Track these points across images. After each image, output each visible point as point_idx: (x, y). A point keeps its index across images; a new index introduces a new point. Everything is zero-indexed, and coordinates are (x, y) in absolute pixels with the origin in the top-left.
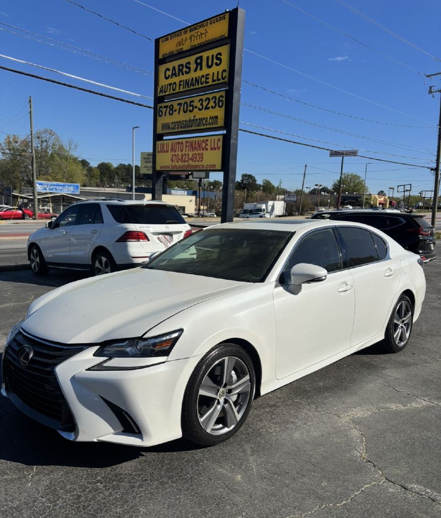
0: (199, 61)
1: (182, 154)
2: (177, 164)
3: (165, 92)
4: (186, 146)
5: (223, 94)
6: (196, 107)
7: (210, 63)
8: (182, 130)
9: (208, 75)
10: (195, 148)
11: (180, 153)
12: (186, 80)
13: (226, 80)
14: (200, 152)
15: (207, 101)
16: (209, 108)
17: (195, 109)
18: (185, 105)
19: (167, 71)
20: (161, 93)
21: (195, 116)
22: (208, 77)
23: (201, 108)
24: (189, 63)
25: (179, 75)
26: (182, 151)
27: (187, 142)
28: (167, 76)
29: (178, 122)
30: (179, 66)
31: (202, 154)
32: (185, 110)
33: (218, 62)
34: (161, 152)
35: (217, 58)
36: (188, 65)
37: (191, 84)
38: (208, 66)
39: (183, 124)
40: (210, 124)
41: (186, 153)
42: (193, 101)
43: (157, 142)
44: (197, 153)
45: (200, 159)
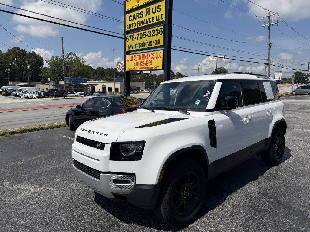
0: (148, 10)
1: (140, 62)
2: (138, 67)
3: (130, 28)
4: (142, 57)
5: (162, 27)
6: (147, 35)
7: (154, 11)
8: (140, 48)
9: (154, 17)
10: (147, 58)
11: (139, 61)
12: (141, 21)
13: (164, 19)
14: (151, 60)
15: (153, 31)
16: (154, 35)
17: (146, 37)
18: (141, 34)
19: (131, 17)
20: (127, 29)
21: (146, 40)
23: (150, 35)
24: (142, 12)
25: (137, 19)
26: (140, 60)
27: (142, 55)
28: (130, 20)
29: (137, 44)
30: (137, 14)
32: (141, 37)
33: (159, 10)
34: (129, 61)
35: (158, 8)
36: (142, 13)
37: (144, 23)
38: (153, 13)
39: (140, 45)
40: (155, 44)
41: (143, 61)
42: (145, 32)
43: (126, 56)
44: (149, 60)
45: (150, 64)
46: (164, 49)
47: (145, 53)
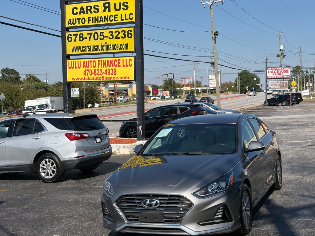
0: (107, 5)
1: (95, 70)
2: (90, 77)
3: (74, 24)
4: (99, 64)
5: (132, 29)
6: (107, 37)
7: (118, 8)
8: (94, 52)
9: (117, 15)
10: (108, 65)
11: (93, 69)
12: (95, 17)
13: (134, 20)
14: (114, 67)
15: (117, 33)
16: (119, 38)
17: (105, 38)
18: (96, 34)
19: (75, 10)
20: (70, 25)
21: (105, 43)
22: (116, 17)
23: (111, 37)
24: (98, 6)
25: (87, 13)
26: (94, 67)
27: (99, 61)
28: (75, 12)
29: (89, 46)
30: (87, 7)
31: (115, 69)
32: (96, 38)
33: (125, 8)
34: (73, 68)
35: (123, 5)
36: (96, 7)
37: (101, 21)
38: (116, 10)
39: (95, 48)
40: (121, 49)
41: (100, 69)
42: (103, 32)
43: (68, 61)
44: (110, 68)
45: (114, 73)
46: (135, 56)
47: (104, 59)
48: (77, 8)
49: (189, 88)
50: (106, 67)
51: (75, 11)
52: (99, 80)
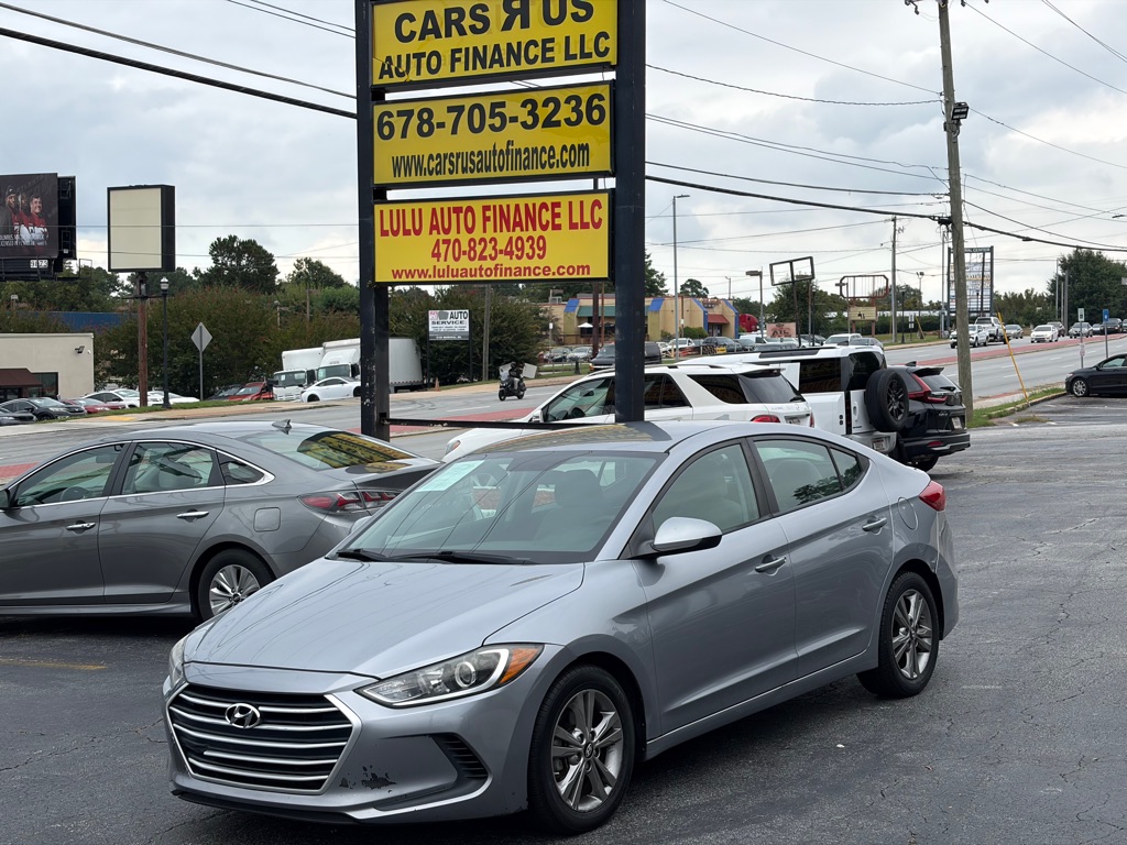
0: (516, 5)
1: (472, 240)
2: (454, 265)
3: (401, 75)
4: (486, 219)
5: (605, 92)
6: (514, 119)
7: (554, 13)
8: (468, 176)
9: (552, 40)
10: (518, 224)
11: (464, 237)
12: (475, 49)
13: (612, 58)
14: (538, 232)
15: (552, 106)
16: (558, 124)
17: (509, 125)
18: (477, 112)
19: (406, 23)
20: (386, 77)
21: (509, 143)
22: (548, 45)
23: (530, 121)
24: (484, 8)
25: (448, 34)
26: (470, 231)
27: (486, 208)
28: (406, 33)
29: (452, 155)
30: (448, 12)
31: (541, 237)
32: (477, 125)
33: (582, 13)
34: (395, 233)
36: (479, 12)
37: (493, 61)
38: (549, 21)
39: (472, 162)
40: (564, 165)
41: (488, 237)
42: (502, 105)
43: (377, 208)
44: (525, 235)
45: (537, 252)
46: (613, 189)
47: (504, 202)
48: (411, 18)
49: (871, 314)
50: (509, 230)
51: (407, 27)
52: (485, 278)
